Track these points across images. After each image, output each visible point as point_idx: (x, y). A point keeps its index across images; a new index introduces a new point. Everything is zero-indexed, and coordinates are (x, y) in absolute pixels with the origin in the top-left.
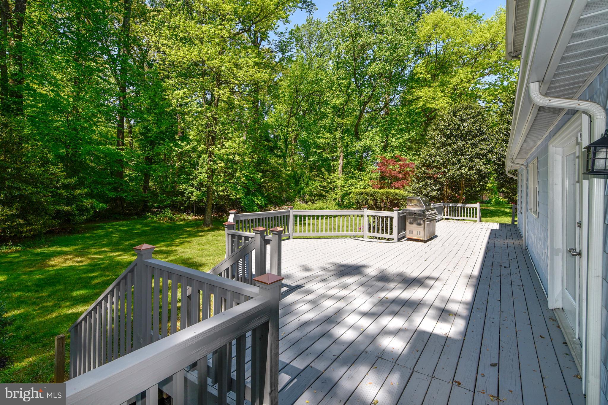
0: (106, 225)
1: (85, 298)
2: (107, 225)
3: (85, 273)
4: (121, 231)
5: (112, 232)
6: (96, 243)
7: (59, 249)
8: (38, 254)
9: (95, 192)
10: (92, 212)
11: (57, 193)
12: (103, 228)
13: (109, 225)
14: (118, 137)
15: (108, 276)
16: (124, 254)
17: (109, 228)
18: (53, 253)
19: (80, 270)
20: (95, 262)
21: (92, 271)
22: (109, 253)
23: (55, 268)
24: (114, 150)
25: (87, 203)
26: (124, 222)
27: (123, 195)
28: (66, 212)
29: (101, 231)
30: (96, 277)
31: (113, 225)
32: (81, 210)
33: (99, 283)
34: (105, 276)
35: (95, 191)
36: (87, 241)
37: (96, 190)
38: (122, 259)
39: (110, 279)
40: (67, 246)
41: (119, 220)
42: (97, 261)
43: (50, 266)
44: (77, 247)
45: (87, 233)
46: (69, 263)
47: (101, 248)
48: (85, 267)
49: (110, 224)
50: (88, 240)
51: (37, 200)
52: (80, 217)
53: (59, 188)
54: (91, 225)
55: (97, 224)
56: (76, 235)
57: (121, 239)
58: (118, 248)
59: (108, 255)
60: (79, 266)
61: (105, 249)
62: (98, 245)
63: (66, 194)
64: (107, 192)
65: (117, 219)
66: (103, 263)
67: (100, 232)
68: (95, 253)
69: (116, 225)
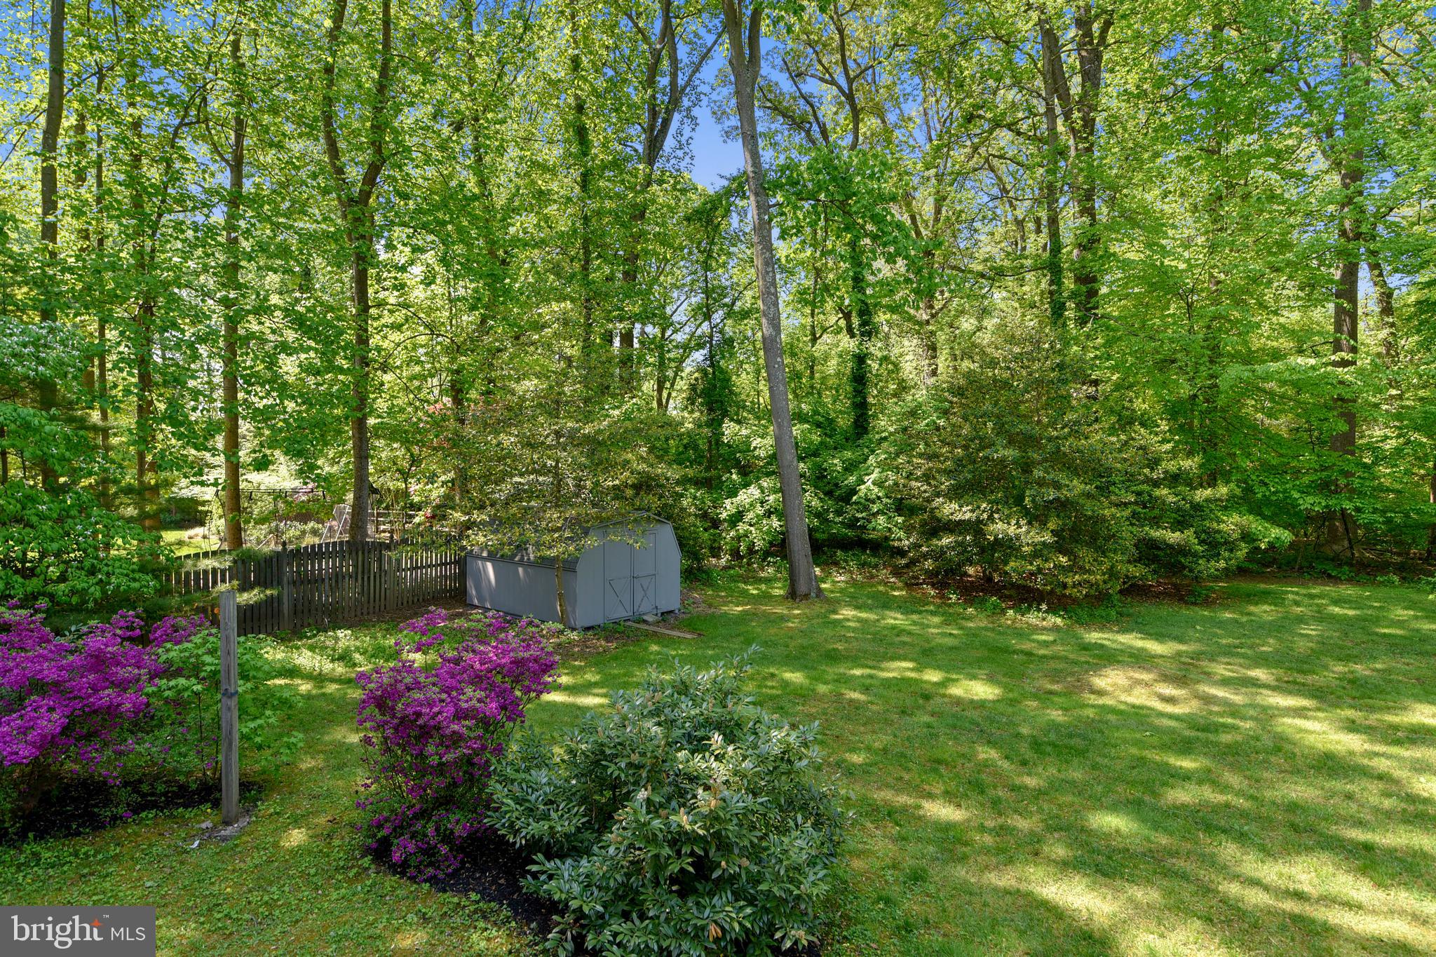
0: (1287, 592)
1: (1111, 853)
2: (1292, 592)
3: (1164, 747)
4: (1333, 618)
5: (1301, 620)
6: (1241, 646)
7: (1140, 644)
8: (1086, 647)
9: (1259, 496)
10: (1243, 551)
11: (1150, 495)
12: (1277, 600)
13: (1297, 594)
14: (1338, 328)
15: (1225, 788)
16: (1318, 709)
17: (1297, 604)
18: (1122, 651)
19: (1157, 730)
20: (1211, 712)
21: (1185, 747)
22: (1265, 692)
23: (1101, 702)
24: (1313, 368)
25: (1231, 523)
26: (1349, 591)
27: (1348, 505)
28: (1171, 547)
29: (1266, 608)
30: (1186, 777)
31: (1312, 596)
32: (1214, 544)
33: (1184, 806)
34: (1216, 784)
35: (1260, 493)
36: (1215, 635)
37: (1264, 489)
38: (1301, 730)
39: (1227, 805)
40: (1160, 637)
41: (1335, 580)
42: (1218, 714)
43: (1093, 692)
44: (1183, 648)
45: (1227, 607)
46: (1139, 697)
47: (1248, 668)
48: (1173, 723)
49: (1303, 591)
50: (1219, 631)
51: (1093, 511)
52: (1208, 561)
53: (1156, 484)
54: (1245, 586)
55: (1262, 586)
56: (1197, 609)
57: (1325, 649)
58: (1300, 679)
59: (1259, 699)
60: (1162, 714)
61: (1260, 674)
62: (1244, 656)
63: (1172, 499)
64: (1296, 495)
65: (1329, 576)
66: (1235, 728)
67: (1264, 611)
68: (1225, 682)
69: (1320, 596)
